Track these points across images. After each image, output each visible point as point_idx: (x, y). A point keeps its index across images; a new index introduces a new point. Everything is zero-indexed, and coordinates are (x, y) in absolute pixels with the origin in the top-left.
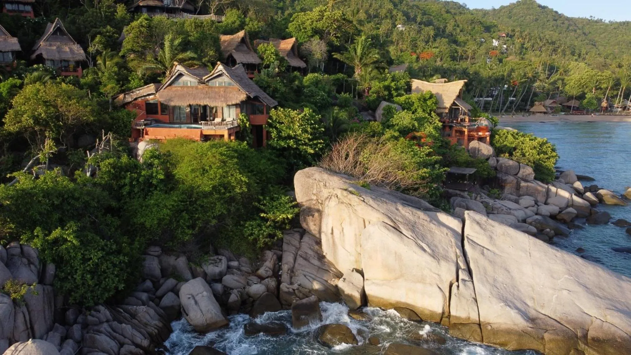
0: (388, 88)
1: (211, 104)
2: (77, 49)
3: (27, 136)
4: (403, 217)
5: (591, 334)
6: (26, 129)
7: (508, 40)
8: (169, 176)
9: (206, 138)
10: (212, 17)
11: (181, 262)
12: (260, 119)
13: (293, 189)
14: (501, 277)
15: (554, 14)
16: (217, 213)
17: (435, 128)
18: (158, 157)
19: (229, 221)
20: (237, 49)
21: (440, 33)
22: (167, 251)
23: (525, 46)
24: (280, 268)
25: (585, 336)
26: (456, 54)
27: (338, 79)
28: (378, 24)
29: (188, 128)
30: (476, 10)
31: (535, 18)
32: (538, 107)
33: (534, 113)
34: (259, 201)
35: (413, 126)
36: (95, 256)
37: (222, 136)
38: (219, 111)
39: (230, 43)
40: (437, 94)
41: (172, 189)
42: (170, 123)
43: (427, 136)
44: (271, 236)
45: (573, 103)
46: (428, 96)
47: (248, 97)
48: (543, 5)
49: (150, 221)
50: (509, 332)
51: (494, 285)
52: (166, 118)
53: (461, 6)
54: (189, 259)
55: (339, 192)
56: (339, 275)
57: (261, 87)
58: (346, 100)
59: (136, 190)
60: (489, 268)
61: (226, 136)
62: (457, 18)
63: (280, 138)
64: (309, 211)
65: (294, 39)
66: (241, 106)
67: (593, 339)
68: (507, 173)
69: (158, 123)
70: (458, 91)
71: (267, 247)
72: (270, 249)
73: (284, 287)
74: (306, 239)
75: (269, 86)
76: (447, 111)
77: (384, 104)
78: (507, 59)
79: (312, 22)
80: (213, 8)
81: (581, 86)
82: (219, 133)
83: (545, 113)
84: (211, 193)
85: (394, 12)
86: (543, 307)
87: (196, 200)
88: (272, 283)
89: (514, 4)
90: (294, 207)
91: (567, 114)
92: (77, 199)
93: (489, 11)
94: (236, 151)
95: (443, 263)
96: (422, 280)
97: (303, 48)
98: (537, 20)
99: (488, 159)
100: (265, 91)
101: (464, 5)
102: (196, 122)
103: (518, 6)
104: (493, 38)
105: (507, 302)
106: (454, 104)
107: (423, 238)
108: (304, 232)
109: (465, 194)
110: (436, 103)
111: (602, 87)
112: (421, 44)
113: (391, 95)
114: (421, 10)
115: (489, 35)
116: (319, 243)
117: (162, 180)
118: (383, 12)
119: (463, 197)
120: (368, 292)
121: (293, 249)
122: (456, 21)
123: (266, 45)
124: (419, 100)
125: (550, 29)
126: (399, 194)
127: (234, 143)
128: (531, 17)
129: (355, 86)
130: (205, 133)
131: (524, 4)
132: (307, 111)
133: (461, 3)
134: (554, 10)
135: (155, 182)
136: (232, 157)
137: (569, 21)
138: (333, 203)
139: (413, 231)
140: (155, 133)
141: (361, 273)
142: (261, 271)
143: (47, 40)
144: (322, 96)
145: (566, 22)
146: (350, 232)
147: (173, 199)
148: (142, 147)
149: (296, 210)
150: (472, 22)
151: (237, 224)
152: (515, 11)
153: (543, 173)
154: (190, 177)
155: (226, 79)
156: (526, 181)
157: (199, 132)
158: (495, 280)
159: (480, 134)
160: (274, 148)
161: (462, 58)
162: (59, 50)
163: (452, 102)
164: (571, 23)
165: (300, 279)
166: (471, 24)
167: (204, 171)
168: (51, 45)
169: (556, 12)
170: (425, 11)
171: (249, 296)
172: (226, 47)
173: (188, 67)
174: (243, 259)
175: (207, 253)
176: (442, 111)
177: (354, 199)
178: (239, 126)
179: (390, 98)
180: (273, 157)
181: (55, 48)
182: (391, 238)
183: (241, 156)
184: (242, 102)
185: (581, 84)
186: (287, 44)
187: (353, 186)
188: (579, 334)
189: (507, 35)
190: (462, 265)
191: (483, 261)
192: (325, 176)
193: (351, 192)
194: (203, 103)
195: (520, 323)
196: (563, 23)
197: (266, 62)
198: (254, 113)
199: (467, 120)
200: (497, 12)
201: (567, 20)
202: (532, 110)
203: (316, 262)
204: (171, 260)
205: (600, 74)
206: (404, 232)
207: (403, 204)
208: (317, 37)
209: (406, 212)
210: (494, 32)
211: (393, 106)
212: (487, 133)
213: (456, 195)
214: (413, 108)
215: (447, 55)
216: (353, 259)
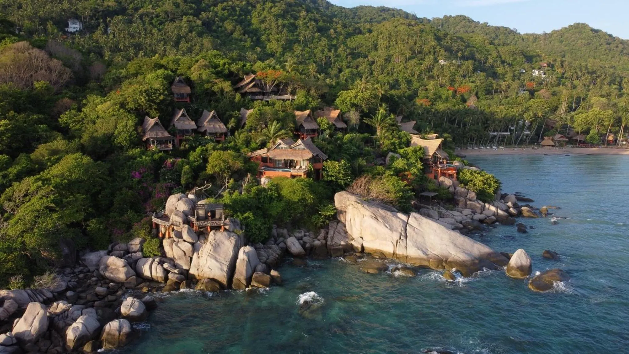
0: (393, 144)
1: (295, 159)
2: (222, 126)
3: (216, 175)
4: (381, 214)
5: (449, 260)
6: (216, 172)
7: (549, 70)
8: (279, 194)
9: (293, 176)
10: (288, 96)
11: (285, 231)
12: (319, 166)
13: (334, 202)
14: (420, 239)
15: (607, 37)
16: (300, 211)
17: (418, 170)
18: (273, 186)
19: (305, 215)
20: (306, 120)
21: (479, 67)
22: (279, 226)
23: (565, 75)
24: (327, 237)
25: (446, 261)
26: (490, 88)
27: (365, 138)
28: (421, 59)
29: (283, 171)
30: (527, 35)
31: (586, 42)
32: (547, 141)
33: (543, 146)
34: (318, 207)
35: (405, 168)
36: (259, 224)
37: (301, 176)
38: (299, 163)
39: (301, 116)
40: (426, 147)
41: (281, 200)
42: (273, 168)
43: (411, 174)
44: (323, 222)
45: (578, 138)
46: (418, 149)
47: (313, 156)
48: (596, 28)
49: (274, 213)
50: (416, 259)
51: (416, 242)
52: (271, 165)
53: (512, 31)
54: (288, 231)
55: (353, 203)
56: (353, 239)
57: (319, 148)
58: (368, 152)
59: (266, 200)
60: (415, 236)
61: (303, 176)
62: (499, 49)
63: (328, 176)
64: (341, 212)
65: (339, 111)
66: (309, 160)
67: (449, 262)
68: (461, 196)
69: (268, 168)
70: (438, 145)
71: (322, 227)
72: (323, 228)
73: (329, 243)
74: (339, 224)
75: (323, 147)
76: (430, 157)
77: (391, 154)
78: (539, 92)
79: (351, 98)
80: (289, 90)
81: (587, 123)
82: (299, 174)
83: (553, 146)
84: (298, 202)
85: (438, 48)
86: (434, 251)
87: (292, 205)
88: (324, 242)
89: (566, 28)
90: (334, 209)
91: (574, 147)
92: (249, 203)
93: (540, 35)
94: (307, 183)
95: (394, 232)
96: (385, 239)
97: (344, 116)
98: (589, 44)
99: (449, 188)
100: (321, 150)
101: (515, 30)
102: (286, 167)
103: (570, 30)
104: (534, 69)
105: (418, 248)
106: (435, 153)
107: (388, 223)
108: (339, 222)
109: (430, 207)
110: (423, 153)
111: (605, 124)
112: (458, 79)
113: (395, 148)
114: (465, 42)
115: (529, 65)
116: (345, 226)
117: (276, 197)
118: (426, 49)
119: (428, 208)
120: (364, 245)
121: (333, 229)
122: (498, 52)
123: (322, 118)
124: (413, 151)
125: (603, 53)
126: (383, 205)
127: (306, 179)
128: (583, 41)
129: (376, 142)
130: (293, 174)
131: (576, 28)
132: (343, 162)
133: (512, 28)
134: (609, 33)
135: (274, 197)
136: (306, 186)
137: (623, 45)
138: (351, 207)
139: (383, 220)
140: (268, 173)
141: (362, 238)
142: (319, 237)
143: (208, 122)
144: (354, 149)
145: (620, 45)
146: (358, 220)
147: (282, 204)
148: (263, 180)
149: (335, 211)
150: (514, 53)
151: (308, 217)
152: (566, 35)
153: (486, 196)
154: (289, 195)
155: (302, 146)
156: (470, 200)
157: (289, 173)
158: (416, 240)
159: (449, 172)
160: (325, 181)
161: (496, 91)
162: (214, 127)
163: (434, 152)
164: (626, 46)
165: (336, 240)
166: (513, 55)
167: (295, 193)
168: (210, 125)
169: (610, 36)
170: (468, 43)
171: (314, 246)
172: (299, 119)
173: (282, 139)
174: (311, 232)
175: (295, 229)
176: (428, 157)
177: (360, 206)
178: (308, 170)
179: (395, 151)
180: (325, 186)
181: (212, 126)
182: (373, 222)
183: (310, 185)
184: (310, 158)
185: (587, 121)
186: (335, 114)
187: (359, 200)
188: (444, 260)
189: (548, 65)
190: (403, 234)
191: (413, 233)
192: (349, 196)
193: (359, 203)
194: (291, 158)
195: (421, 255)
196: (617, 47)
197: (322, 128)
198: (315, 162)
199: (445, 162)
200: (548, 37)
201: (621, 43)
202: (542, 143)
203: (343, 234)
204: (281, 230)
205: (603, 113)
206: (380, 220)
207: (382, 209)
208: (354, 109)
209: (382, 212)
210: (536, 62)
211: (396, 155)
212: (454, 172)
213: (425, 207)
214: (408, 157)
215: (482, 89)
216: (359, 232)
